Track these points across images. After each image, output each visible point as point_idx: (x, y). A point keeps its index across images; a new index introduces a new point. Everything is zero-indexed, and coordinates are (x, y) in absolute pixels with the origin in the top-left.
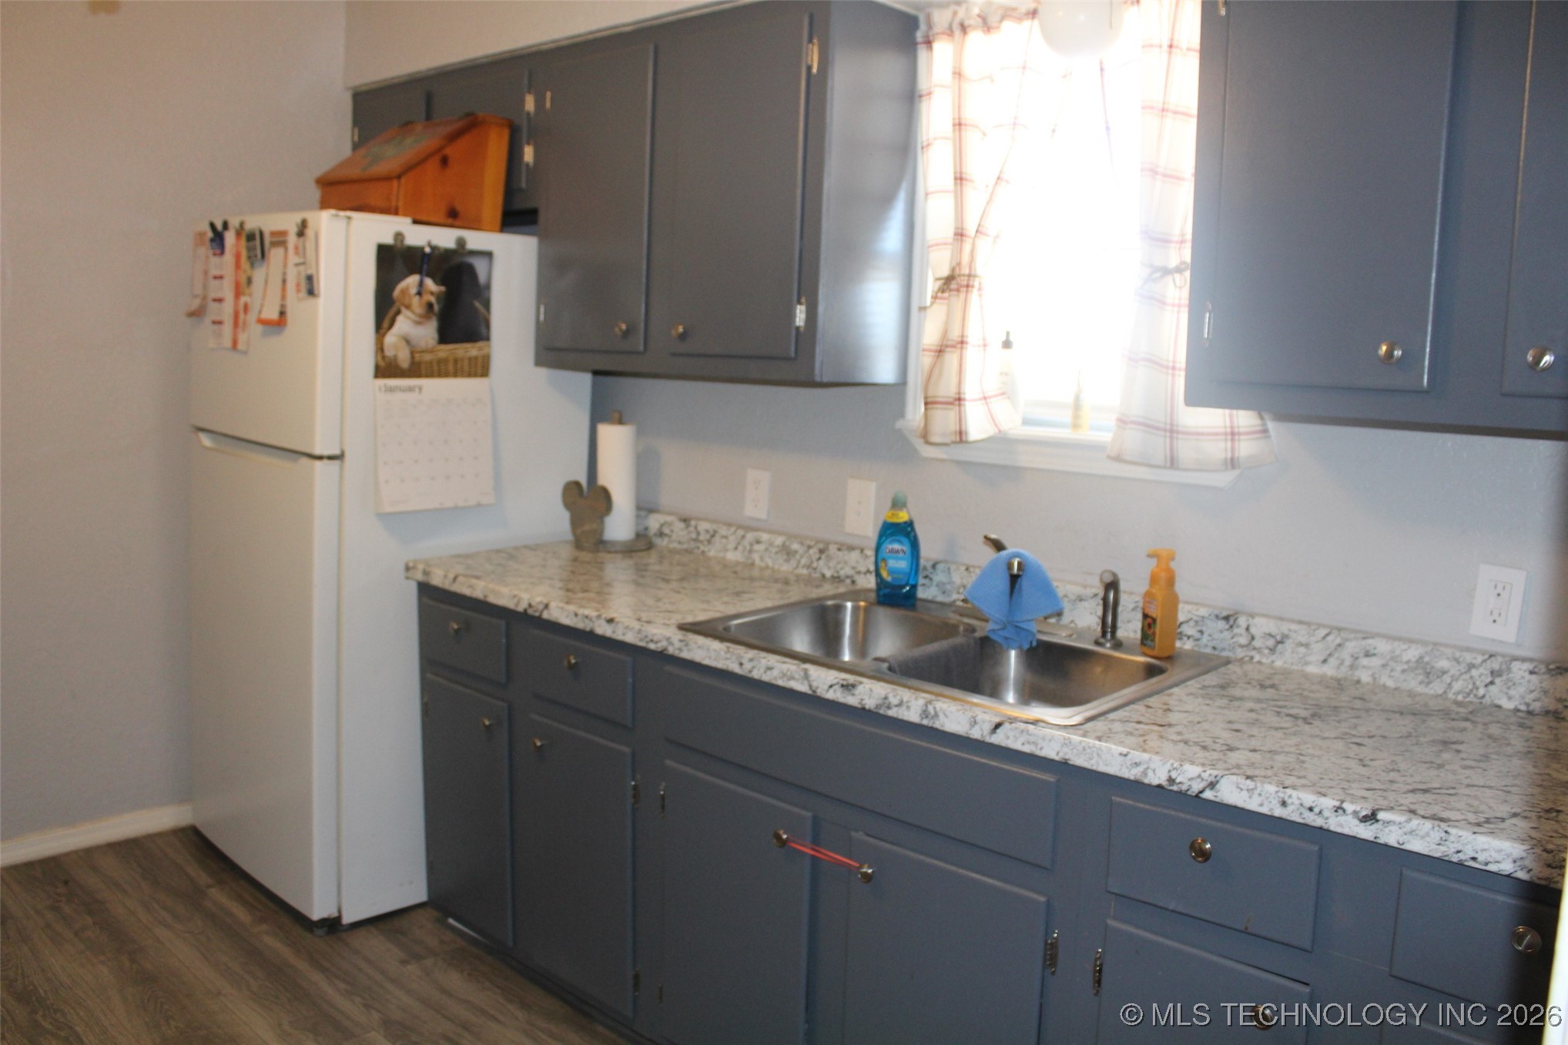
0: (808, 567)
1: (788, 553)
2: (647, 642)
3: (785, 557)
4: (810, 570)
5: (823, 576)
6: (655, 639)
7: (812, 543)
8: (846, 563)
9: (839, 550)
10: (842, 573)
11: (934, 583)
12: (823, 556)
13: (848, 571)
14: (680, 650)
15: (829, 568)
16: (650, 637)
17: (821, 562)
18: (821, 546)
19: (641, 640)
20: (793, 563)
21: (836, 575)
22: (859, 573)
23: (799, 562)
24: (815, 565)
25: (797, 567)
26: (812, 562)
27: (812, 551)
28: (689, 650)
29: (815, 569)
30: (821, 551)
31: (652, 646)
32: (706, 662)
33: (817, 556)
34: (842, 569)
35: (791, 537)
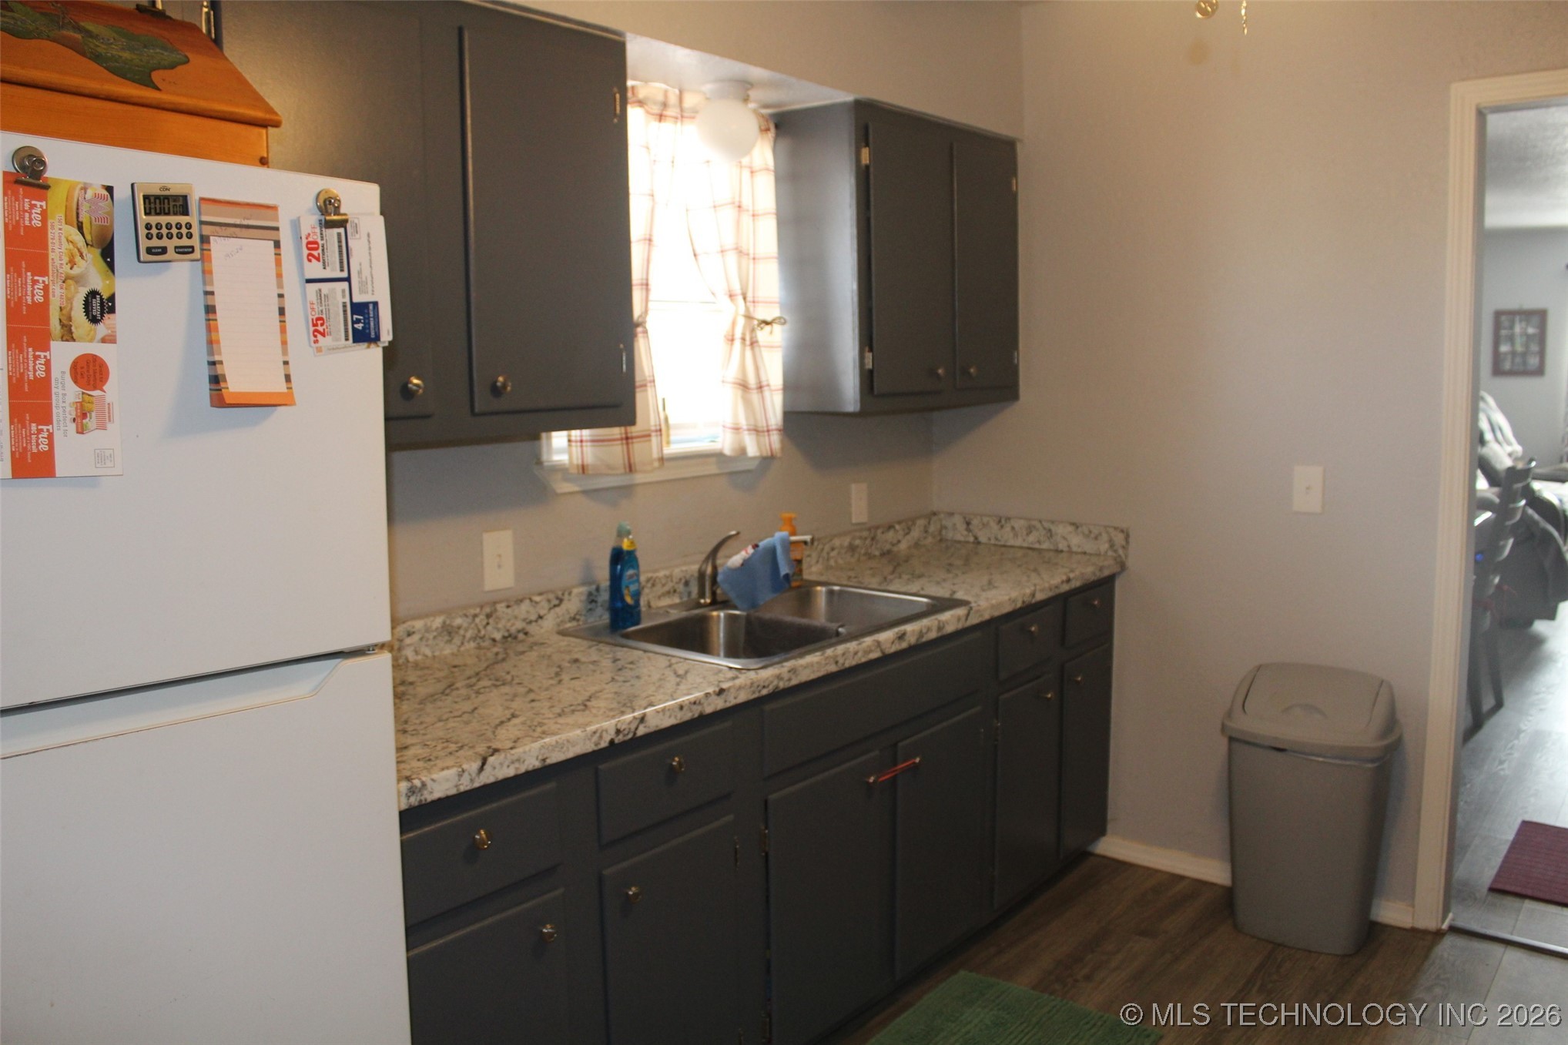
0: (474, 639)
1: (449, 631)
2: (760, 691)
3: (447, 638)
4: (478, 640)
5: (494, 640)
6: (766, 684)
7: (478, 610)
8: (516, 618)
9: (508, 607)
10: (513, 630)
11: (599, 604)
12: (491, 621)
13: (520, 625)
14: (790, 680)
15: (498, 630)
16: (762, 684)
17: (489, 628)
18: (487, 610)
19: (754, 692)
20: (457, 640)
21: (506, 634)
22: (530, 622)
23: (464, 636)
24: (483, 632)
25: (462, 643)
26: (479, 631)
27: (477, 620)
28: (796, 676)
29: (482, 638)
30: (488, 616)
31: (765, 692)
32: (813, 676)
33: (484, 622)
34: (513, 625)
35: (448, 612)
